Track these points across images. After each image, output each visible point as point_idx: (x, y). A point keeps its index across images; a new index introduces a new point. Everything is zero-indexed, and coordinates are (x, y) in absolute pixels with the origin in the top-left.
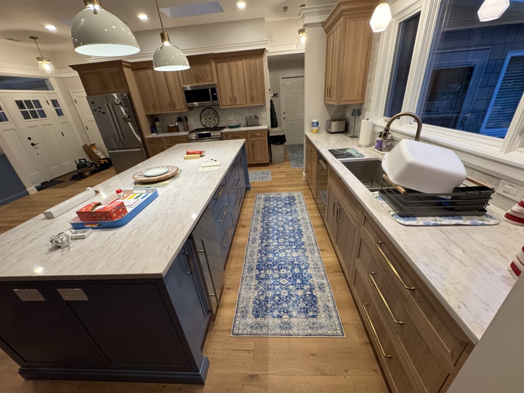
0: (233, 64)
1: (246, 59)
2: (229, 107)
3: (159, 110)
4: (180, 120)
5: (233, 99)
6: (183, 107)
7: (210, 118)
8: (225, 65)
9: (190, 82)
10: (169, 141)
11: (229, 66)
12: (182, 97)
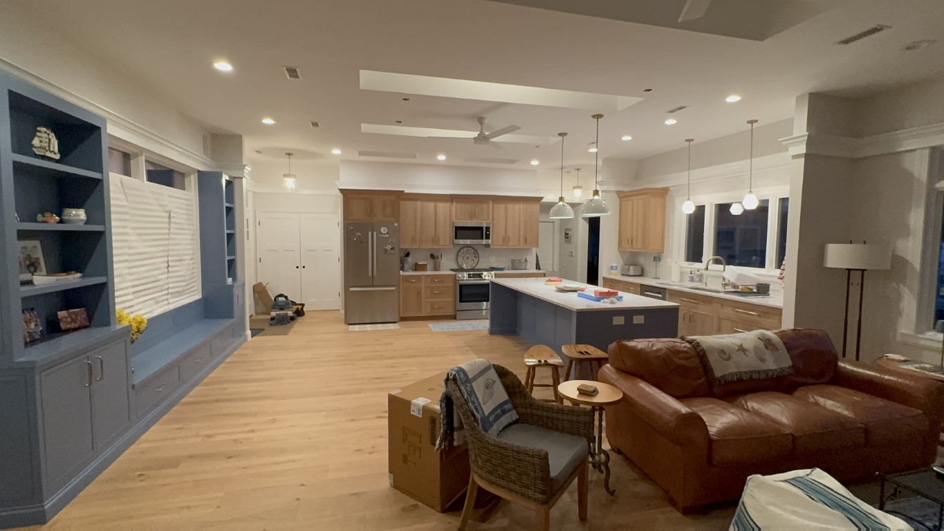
0: (510, 206)
1: (523, 203)
2: (500, 247)
3: (417, 244)
4: (432, 256)
5: (506, 240)
6: (448, 243)
7: (468, 258)
8: (502, 206)
9: (463, 218)
10: (429, 280)
11: (506, 209)
12: (450, 232)
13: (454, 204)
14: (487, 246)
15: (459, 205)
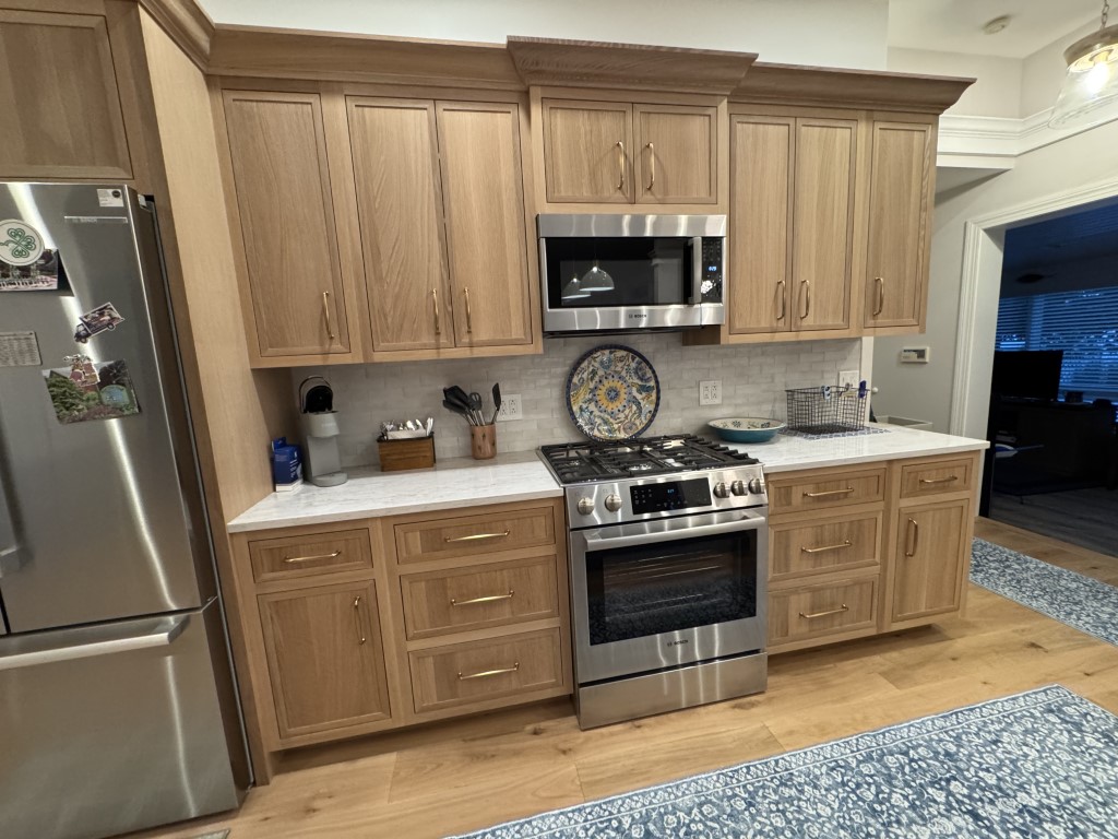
2: (766, 338)
3: (356, 339)
4: (457, 400)
5: (788, 306)
6: (517, 332)
7: (613, 395)
8: (775, 134)
9: (586, 193)
10: (415, 541)
11: (793, 144)
12: (521, 270)
13: (536, 111)
14: (708, 334)
15: (560, 120)
